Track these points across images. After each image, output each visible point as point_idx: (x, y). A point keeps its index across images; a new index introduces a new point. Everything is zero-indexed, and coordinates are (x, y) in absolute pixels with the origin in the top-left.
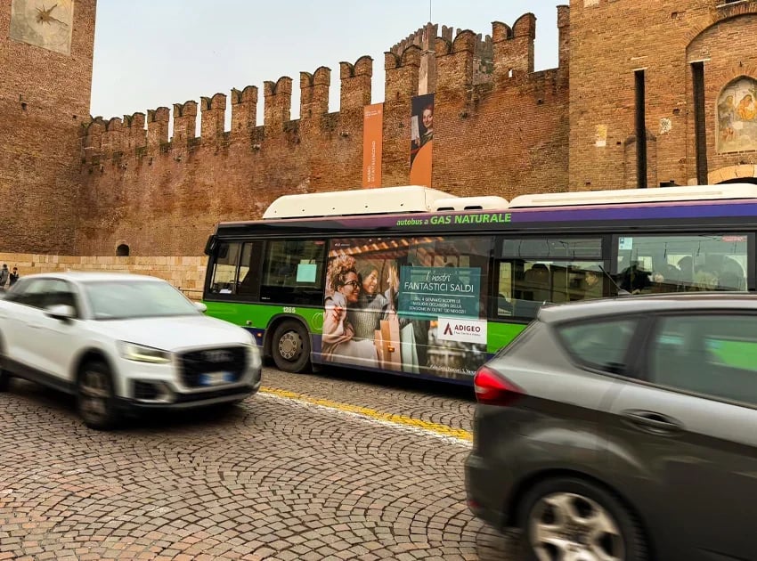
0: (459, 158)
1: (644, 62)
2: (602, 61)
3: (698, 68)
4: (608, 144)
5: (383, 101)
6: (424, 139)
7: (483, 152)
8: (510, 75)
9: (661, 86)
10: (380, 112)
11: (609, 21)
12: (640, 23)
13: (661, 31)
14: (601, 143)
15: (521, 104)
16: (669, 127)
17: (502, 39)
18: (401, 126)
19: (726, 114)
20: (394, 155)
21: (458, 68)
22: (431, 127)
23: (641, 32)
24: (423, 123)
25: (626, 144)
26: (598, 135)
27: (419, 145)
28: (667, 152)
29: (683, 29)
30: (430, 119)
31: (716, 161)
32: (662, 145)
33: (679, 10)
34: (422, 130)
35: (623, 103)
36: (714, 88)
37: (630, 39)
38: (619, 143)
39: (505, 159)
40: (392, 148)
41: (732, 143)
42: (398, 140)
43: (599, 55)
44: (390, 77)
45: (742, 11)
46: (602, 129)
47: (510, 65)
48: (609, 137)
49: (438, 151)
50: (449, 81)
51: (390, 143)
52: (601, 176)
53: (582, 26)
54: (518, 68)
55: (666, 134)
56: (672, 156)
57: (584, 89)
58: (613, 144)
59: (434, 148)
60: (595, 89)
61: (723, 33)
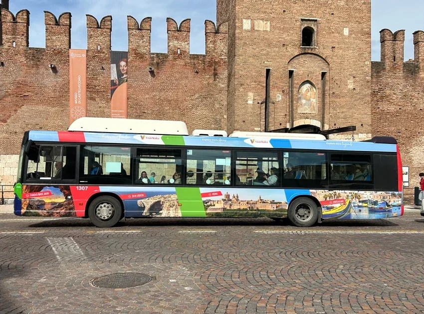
0: (147, 96)
1: (270, 64)
2: (251, 60)
3: (291, 73)
4: (253, 103)
5: (87, 49)
6: (121, 81)
7: (163, 95)
8: (179, 53)
9: (277, 78)
10: (84, 55)
11: (255, 40)
12: (269, 45)
13: (278, 52)
14: (250, 102)
15: (186, 71)
16: (280, 99)
17: (173, 29)
18: (103, 68)
19: (300, 96)
20: (97, 88)
21: (145, 40)
22: (127, 73)
23: (269, 50)
24: (120, 70)
25: (261, 103)
26: (248, 97)
27: (117, 83)
28: (279, 110)
29: (287, 53)
30: (125, 68)
31: (297, 116)
32: (277, 106)
33: (286, 44)
34: (120, 74)
35: (261, 84)
36: (297, 84)
37: (264, 52)
38: (258, 103)
39: (176, 101)
40: (96, 82)
41: (301, 109)
42: (100, 78)
43: (250, 57)
44: (92, 33)
45: (310, 52)
46: (251, 95)
47: (179, 47)
48: (254, 100)
49: (131, 90)
50: (138, 46)
51: (93, 78)
52: (250, 118)
53: (242, 39)
54: (183, 49)
55: (279, 101)
56: (281, 112)
57: (242, 73)
58: (256, 103)
59: (128, 88)
60: (248, 74)
61: (302, 59)
